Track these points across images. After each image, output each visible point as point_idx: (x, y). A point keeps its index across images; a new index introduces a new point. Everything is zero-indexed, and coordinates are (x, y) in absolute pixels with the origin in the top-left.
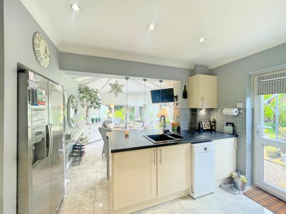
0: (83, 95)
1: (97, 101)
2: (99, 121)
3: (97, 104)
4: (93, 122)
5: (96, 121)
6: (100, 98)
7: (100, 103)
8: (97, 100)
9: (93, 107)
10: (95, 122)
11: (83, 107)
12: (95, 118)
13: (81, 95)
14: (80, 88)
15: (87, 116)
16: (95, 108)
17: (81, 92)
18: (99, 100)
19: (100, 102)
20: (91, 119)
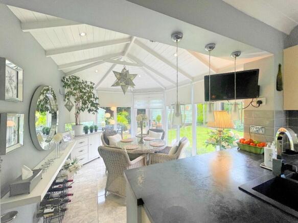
0: (69, 89)
1: (92, 102)
2: (96, 130)
3: (93, 105)
4: (86, 133)
5: (91, 131)
6: (96, 96)
7: (97, 104)
8: (92, 99)
9: (86, 110)
10: (89, 132)
11: (70, 110)
12: (89, 126)
13: (67, 90)
14: (64, 78)
15: (77, 124)
16: (89, 111)
17: (66, 85)
18: (96, 99)
19: (97, 101)
20: (83, 129)
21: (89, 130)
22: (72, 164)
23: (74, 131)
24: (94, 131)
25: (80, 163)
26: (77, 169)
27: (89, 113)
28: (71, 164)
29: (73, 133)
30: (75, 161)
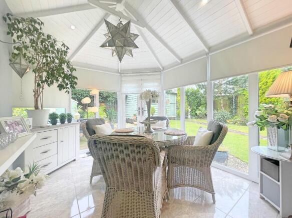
2: (70, 121)
4: (54, 123)
5: (62, 122)
10: (59, 123)
12: (59, 114)
15: (36, 108)
16: (61, 87)
20: (47, 116)
21: (58, 120)
22: (27, 176)
23: (31, 119)
24: (66, 122)
25: (42, 173)
26: (37, 185)
27: (60, 90)
28: (23, 178)
29: (29, 122)
30: (33, 170)
